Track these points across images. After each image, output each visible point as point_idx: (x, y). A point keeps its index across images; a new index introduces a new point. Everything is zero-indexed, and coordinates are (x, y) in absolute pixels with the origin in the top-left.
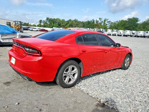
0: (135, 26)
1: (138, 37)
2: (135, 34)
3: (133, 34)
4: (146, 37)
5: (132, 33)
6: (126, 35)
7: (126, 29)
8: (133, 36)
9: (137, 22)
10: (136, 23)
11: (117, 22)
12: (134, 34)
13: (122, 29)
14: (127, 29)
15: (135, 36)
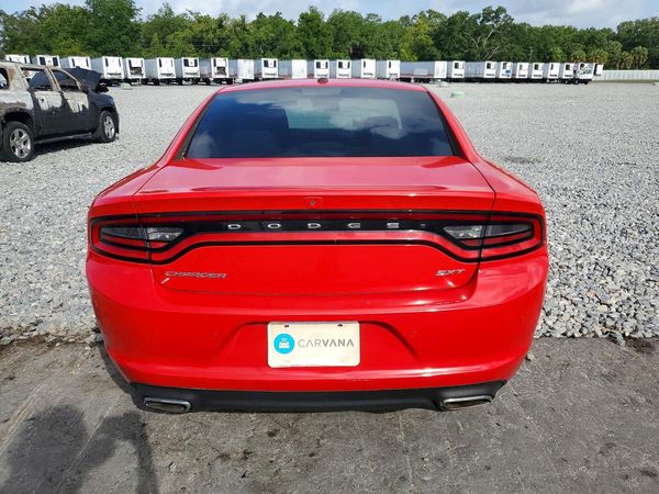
0: (127, 34)
1: (157, 82)
2: (143, 71)
3: (136, 73)
4: (184, 82)
5: (131, 68)
6: (109, 77)
7: (95, 49)
8: (135, 80)
9: (132, 16)
10: (129, 23)
11: (33, 13)
12: (137, 70)
13: (75, 49)
14: (99, 49)
15: (145, 82)
